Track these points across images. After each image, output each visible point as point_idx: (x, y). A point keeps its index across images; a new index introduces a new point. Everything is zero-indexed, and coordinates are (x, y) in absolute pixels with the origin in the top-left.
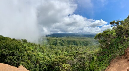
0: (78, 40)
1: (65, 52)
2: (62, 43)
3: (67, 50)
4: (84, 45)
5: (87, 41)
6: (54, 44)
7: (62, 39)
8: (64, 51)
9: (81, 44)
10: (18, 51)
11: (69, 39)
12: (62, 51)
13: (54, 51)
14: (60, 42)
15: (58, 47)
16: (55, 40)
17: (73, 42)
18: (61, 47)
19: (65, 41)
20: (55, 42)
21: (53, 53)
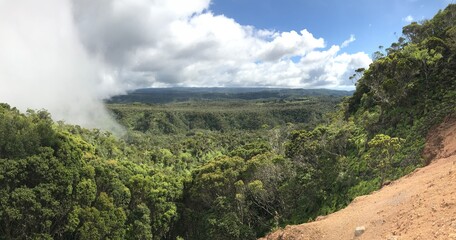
0: (222, 110)
1: (184, 155)
2: (166, 125)
3: (190, 147)
4: (244, 127)
5: (254, 115)
6: (138, 129)
7: (168, 110)
8: (181, 152)
9: (231, 123)
10: (54, 159)
11: (190, 110)
12: (174, 151)
13: (147, 152)
14: (159, 121)
15: (155, 137)
16: (142, 115)
17: (205, 118)
18: (165, 137)
19: (176, 117)
20: (141, 120)
21: (142, 156)
